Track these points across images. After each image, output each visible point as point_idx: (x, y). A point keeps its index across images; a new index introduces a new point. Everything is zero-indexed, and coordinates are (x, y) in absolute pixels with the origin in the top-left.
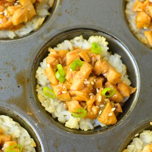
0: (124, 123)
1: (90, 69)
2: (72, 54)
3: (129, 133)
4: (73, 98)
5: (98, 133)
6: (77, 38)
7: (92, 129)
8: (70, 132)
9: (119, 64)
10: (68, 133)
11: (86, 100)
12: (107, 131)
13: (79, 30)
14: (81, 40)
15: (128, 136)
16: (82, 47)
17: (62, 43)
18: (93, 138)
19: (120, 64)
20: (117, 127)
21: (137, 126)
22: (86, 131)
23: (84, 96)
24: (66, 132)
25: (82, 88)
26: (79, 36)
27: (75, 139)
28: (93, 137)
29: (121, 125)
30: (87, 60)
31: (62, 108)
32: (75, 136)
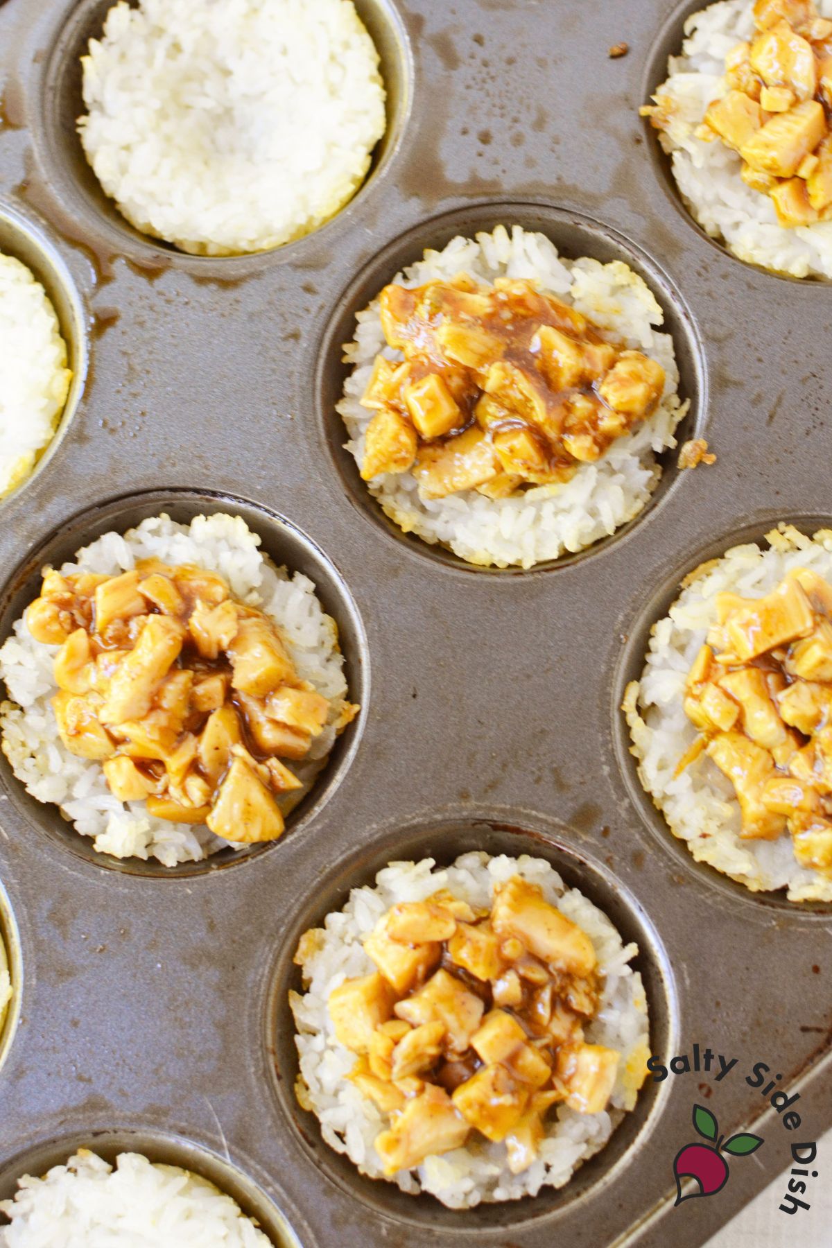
0: (303, 836)
1: (171, 643)
2: (115, 589)
3: (321, 872)
4: (123, 749)
5: (212, 873)
6: (149, 523)
7: (196, 860)
8: (110, 869)
9: (306, 613)
10: (102, 872)
11: (163, 756)
12: (245, 865)
13: (151, 495)
14: (165, 530)
15: (315, 883)
16: (168, 555)
17: (93, 545)
18: (190, 892)
19: (311, 613)
20: (277, 851)
21: (349, 848)
22: (172, 868)
23: (153, 741)
24: (96, 869)
25: (144, 713)
26: (156, 515)
27: (125, 896)
28: (188, 888)
29: (292, 843)
30: (168, 608)
31: (93, 785)
32: (126, 887)
